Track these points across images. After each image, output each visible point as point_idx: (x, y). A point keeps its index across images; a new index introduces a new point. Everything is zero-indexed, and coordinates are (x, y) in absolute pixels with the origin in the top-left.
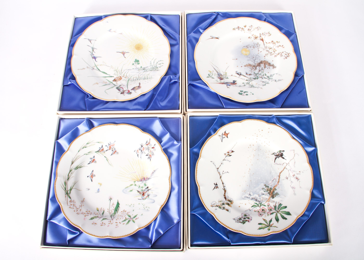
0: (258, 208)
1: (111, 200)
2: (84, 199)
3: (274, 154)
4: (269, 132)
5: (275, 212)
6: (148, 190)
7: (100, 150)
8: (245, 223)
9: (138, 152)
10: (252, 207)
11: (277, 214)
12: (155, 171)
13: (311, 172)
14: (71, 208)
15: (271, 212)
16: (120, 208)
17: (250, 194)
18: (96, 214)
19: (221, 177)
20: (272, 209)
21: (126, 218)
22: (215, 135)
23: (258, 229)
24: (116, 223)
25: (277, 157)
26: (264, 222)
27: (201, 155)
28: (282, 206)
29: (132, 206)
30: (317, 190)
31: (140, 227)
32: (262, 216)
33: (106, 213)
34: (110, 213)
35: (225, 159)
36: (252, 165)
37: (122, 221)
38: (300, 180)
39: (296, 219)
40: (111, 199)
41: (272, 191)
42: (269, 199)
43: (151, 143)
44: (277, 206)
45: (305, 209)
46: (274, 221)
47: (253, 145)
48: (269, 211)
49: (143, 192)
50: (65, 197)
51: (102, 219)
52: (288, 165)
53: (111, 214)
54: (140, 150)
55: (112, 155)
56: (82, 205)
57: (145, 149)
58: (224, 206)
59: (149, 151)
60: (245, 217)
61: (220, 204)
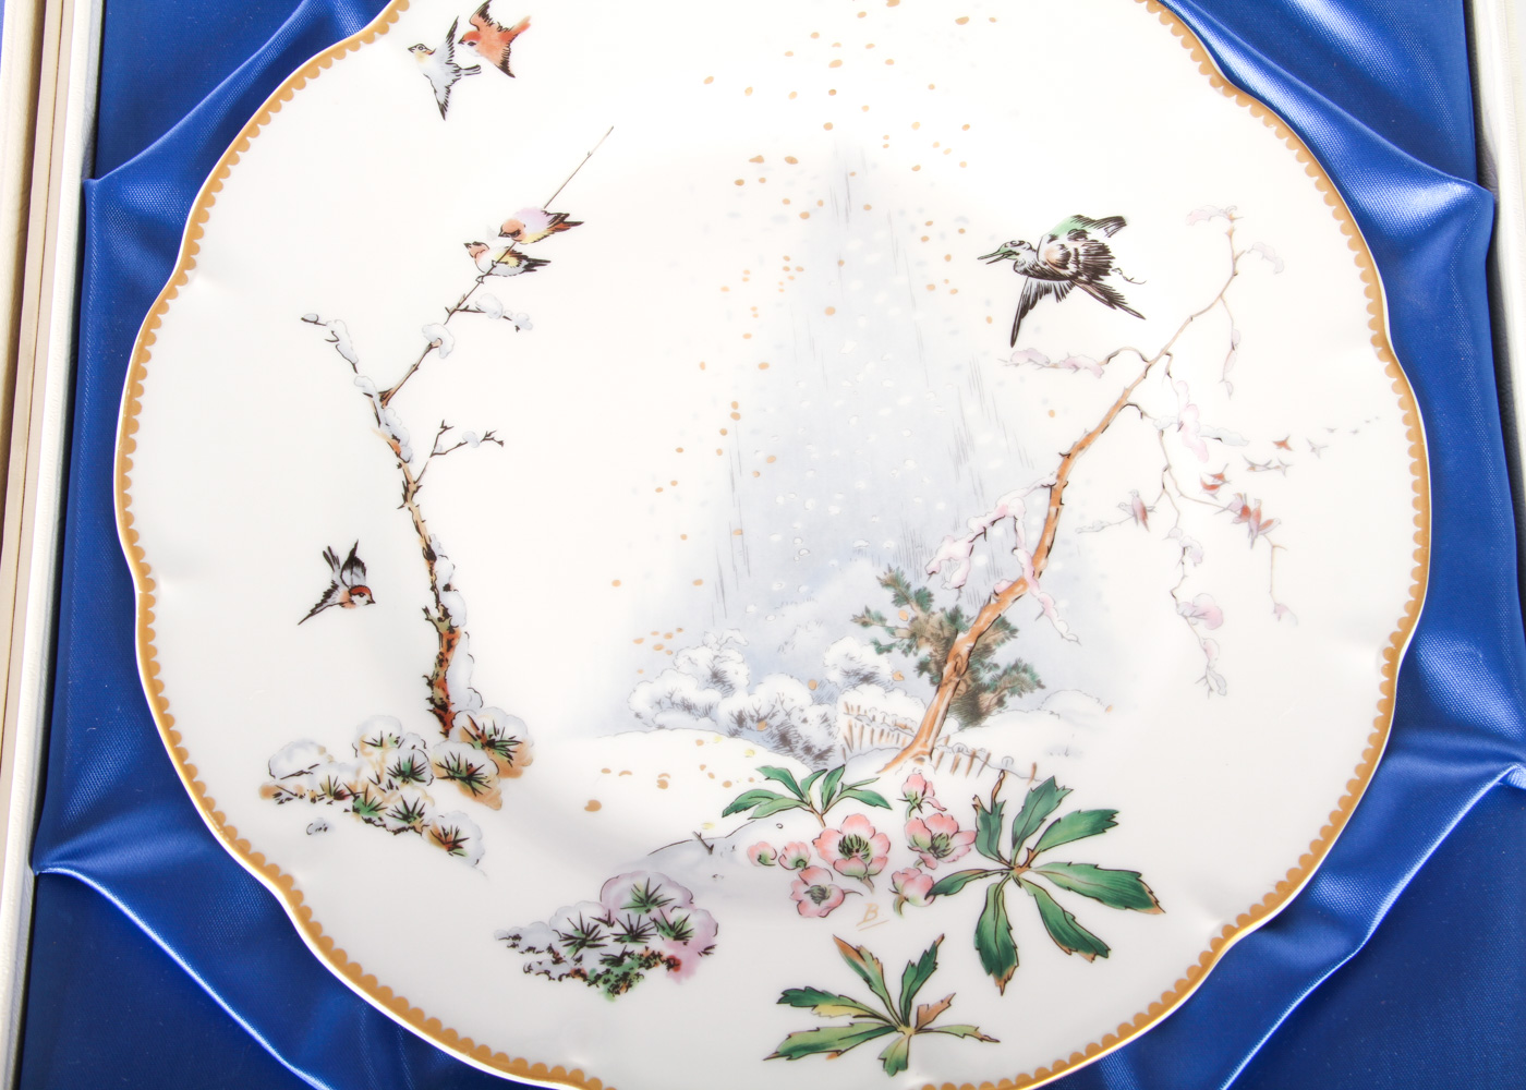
0: (798, 829)
3: (1008, 254)
4: (962, 21)
5: (985, 873)
8: (639, 988)
10: (736, 808)
11: (996, 899)
13: (1412, 452)
15: (942, 870)
17: (717, 678)
19: (409, 490)
20: (956, 842)
22: (369, 39)
23: (777, 1055)
25: (1047, 291)
26: (844, 981)
27: (194, 249)
28: (1062, 811)
30: (1462, 647)
32: (831, 909)
35: (471, 303)
36: (763, 366)
38: (1275, 534)
39: (1206, 958)
41: (963, 643)
42: (932, 726)
44: (1011, 812)
45: (1317, 846)
46: (961, 970)
47: (791, 161)
48: (915, 856)
52: (1157, 371)
58: (410, 793)
60: (645, 919)
61: (369, 773)
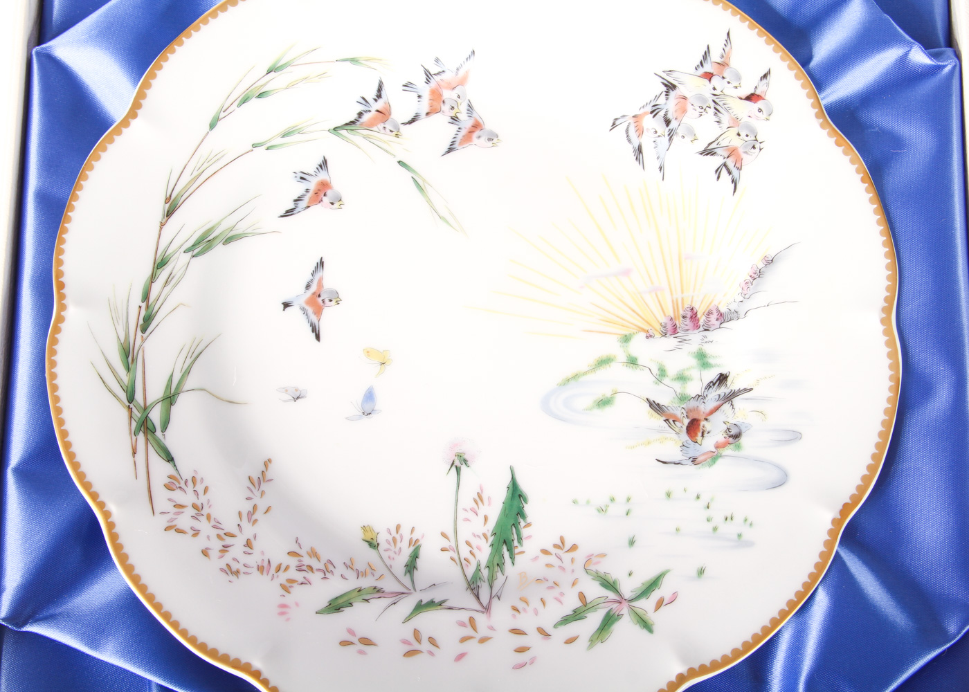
1: (464, 468)
2: (267, 463)
6: (730, 398)
7: (366, 117)
9: (640, 132)
12: (770, 262)
14: (179, 531)
16: (528, 525)
18: (365, 574)
21: (582, 596)
24: (516, 631)
29: (617, 510)
31: (696, 666)
33: (434, 562)
34: (461, 563)
37: (558, 618)
40: (459, 463)
43: (734, 62)
49: (689, 412)
50: (134, 453)
51: (407, 605)
53: (470, 571)
54: (654, 112)
55: (450, 150)
56: (255, 507)
57: (690, 108)
59: (725, 124)
